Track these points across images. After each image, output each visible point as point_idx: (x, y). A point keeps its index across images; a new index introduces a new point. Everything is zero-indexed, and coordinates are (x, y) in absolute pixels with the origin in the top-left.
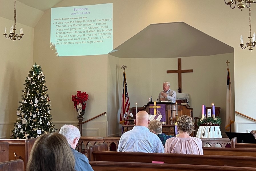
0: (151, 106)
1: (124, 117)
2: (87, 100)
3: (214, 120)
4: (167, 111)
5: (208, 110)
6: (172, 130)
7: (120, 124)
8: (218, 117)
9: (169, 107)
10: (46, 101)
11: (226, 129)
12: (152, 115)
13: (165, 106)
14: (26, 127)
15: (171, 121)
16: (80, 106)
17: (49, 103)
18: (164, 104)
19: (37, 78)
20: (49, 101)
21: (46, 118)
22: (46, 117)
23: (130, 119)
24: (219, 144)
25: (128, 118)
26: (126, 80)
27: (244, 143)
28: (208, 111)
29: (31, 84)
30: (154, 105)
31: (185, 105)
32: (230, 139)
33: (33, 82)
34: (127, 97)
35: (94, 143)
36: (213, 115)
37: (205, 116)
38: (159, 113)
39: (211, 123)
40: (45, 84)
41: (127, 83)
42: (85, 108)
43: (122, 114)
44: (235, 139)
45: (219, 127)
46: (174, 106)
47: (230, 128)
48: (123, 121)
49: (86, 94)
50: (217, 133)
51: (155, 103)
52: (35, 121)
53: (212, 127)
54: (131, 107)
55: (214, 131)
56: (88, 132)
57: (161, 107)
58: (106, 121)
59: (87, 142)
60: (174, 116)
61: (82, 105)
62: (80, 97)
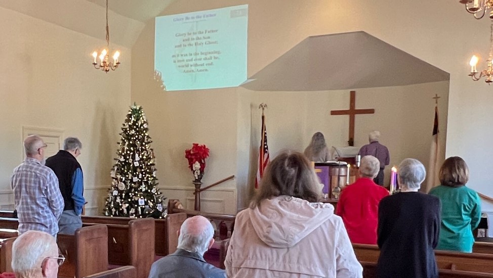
2: (207, 156)
4: (330, 176)
14: (124, 194)
16: (196, 166)
17: (154, 161)
18: (326, 167)
19: (137, 124)
20: (155, 157)
21: (151, 183)
22: (150, 180)
26: (265, 127)
33: (132, 130)
34: (267, 153)
40: (148, 133)
41: (267, 131)
42: (205, 169)
49: (206, 147)
52: (136, 186)
57: (322, 171)
58: (234, 188)
61: (199, 164)
62: (197, 151)
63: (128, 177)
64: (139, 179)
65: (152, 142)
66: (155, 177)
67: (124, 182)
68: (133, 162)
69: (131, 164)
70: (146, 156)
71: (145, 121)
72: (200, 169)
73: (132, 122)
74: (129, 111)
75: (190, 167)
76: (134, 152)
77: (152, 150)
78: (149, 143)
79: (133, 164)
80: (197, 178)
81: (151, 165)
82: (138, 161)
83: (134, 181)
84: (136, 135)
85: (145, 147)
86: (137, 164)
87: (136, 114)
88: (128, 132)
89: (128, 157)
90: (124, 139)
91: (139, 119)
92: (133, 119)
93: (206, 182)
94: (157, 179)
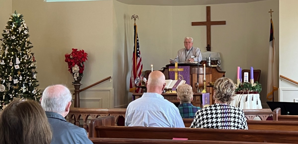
0: (171, 68)
1: (136, 83)
2: (86, 60)
3: (252, 86)
4: (191, 75)
5: (245, 73)
6: (198, 100)
7: (130, 92)
8: (257, 82)
9: (195, 70)
10: (31, 62)
11: (268, 98)
12: (172, 81)
13: (189, 68)
14: (4, 96)
15: (196, 87)
16: (76, 69)
17: (34, 65)
18: (187, 67)
19: (18, 31)
20: (35, 61)
21: (31, 85)
22: (31, 82)
23: (143, 86)
24: (258, 117)
25: (140, 84)
26: (137, 35)
27: (289, 114)
28: (245, 75)
29: (10, 38)
30: (174, 68)
31: (215, 67)
32: (272, 110)
33: (12, 36)
34: (139, 57)
35: (96, 116)
36: (251, 80)
37: (240, 81)
38: (182, 78)
39: (249, 90)
40: (28, 39)
41: (139, 39)
42: (83, 71)
43: (133, 78)
44: (278, 110)
45: (258, 95)
46: (201, 69)
47: (272, 97)
48: (134, 88)
49: (85, 52)
50: (256, 103)
51: (176, 65)
52: (17, 87)
53: (250, 96)
54: (144, 70)
55: (252, 100)
56: (87, 103)
57: (184, 70)
58: (111, 88)
59: (86, 116)
60: (201, 81)
61: (78, 67)
62: (76, 56)
63: (9, 79)
64: (20, 81)
65: (32, 47)
66: (35, 79)
67: (5, 84)
68: (13, 65)
69: (11, 67)
70: (27, 60)
71: (26, 27)
72: (79, 72)
73: (13, 29)
74: (10, 19)
75: (69, 70)
76: (14, 56)
77: (32, 54)
78: (30, 47)
79: (14, 67)
80: (76, 80)
81: (32, 68)
82: (19, 64)
83: (14, 83)
84: (17, 40)
85: (26, 52)
86: (17, 67)
87: (17, 22)
88: (9, 37)
89: (8, 61)
90: (4, 44)
91: (20, 26)
92: (14, 26)
93: (85, 83)
94: (37, 81)
